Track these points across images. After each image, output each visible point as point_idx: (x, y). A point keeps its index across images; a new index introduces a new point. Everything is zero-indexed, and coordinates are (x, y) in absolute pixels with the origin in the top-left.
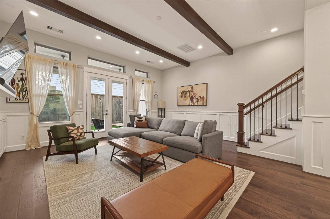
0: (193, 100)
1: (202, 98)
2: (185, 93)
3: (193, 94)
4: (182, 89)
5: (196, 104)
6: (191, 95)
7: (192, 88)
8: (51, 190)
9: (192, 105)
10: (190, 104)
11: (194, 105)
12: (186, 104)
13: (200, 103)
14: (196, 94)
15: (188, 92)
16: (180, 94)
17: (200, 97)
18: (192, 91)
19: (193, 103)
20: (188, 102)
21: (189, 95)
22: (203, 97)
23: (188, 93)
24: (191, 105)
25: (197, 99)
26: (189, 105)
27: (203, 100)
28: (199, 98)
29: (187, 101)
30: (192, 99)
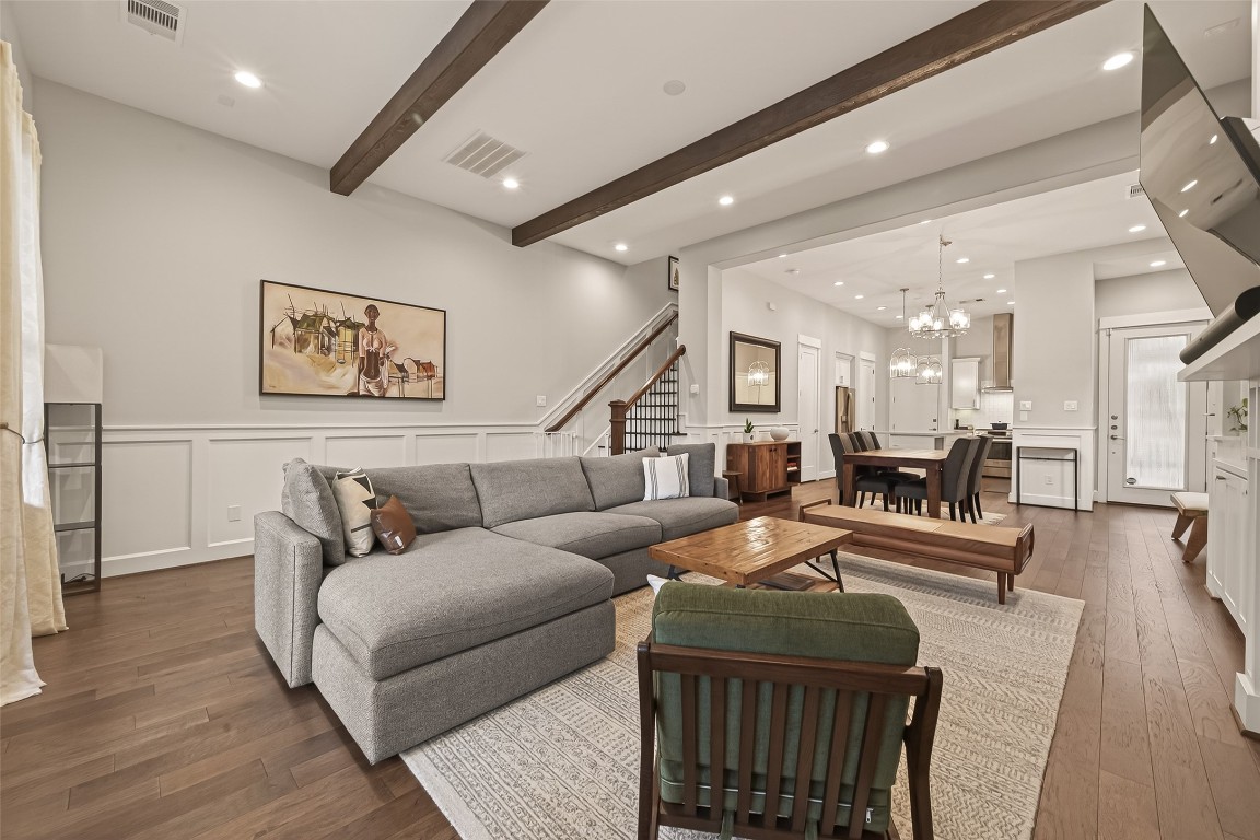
0: (377, 373)
1: (427, 368)
2: (328, 329)
3: (376, 344)
4: (306, 304)
5: (393, 392)
6: (363, 343)
7: (372, 312)
8: (1040, 727)
9: (370, 396)
10: (361, 387)
11: (383, 397)
12: (332, 387)
13: (414, 388)
14: (391, 345)
15: (349, 327)
16: (286, 329)
17: (417, 363)
18: (372, 328)
19: (380, 386)
20: (346, 377)
21: (356, 343)
22: (429, 367)
23: (348, 335)
24: (364, 396)
25: (401, 368)
26: (354, 395)
27: (430, 377)
28: (412, 369)
29: (339, 370)
30: (371, 365)
